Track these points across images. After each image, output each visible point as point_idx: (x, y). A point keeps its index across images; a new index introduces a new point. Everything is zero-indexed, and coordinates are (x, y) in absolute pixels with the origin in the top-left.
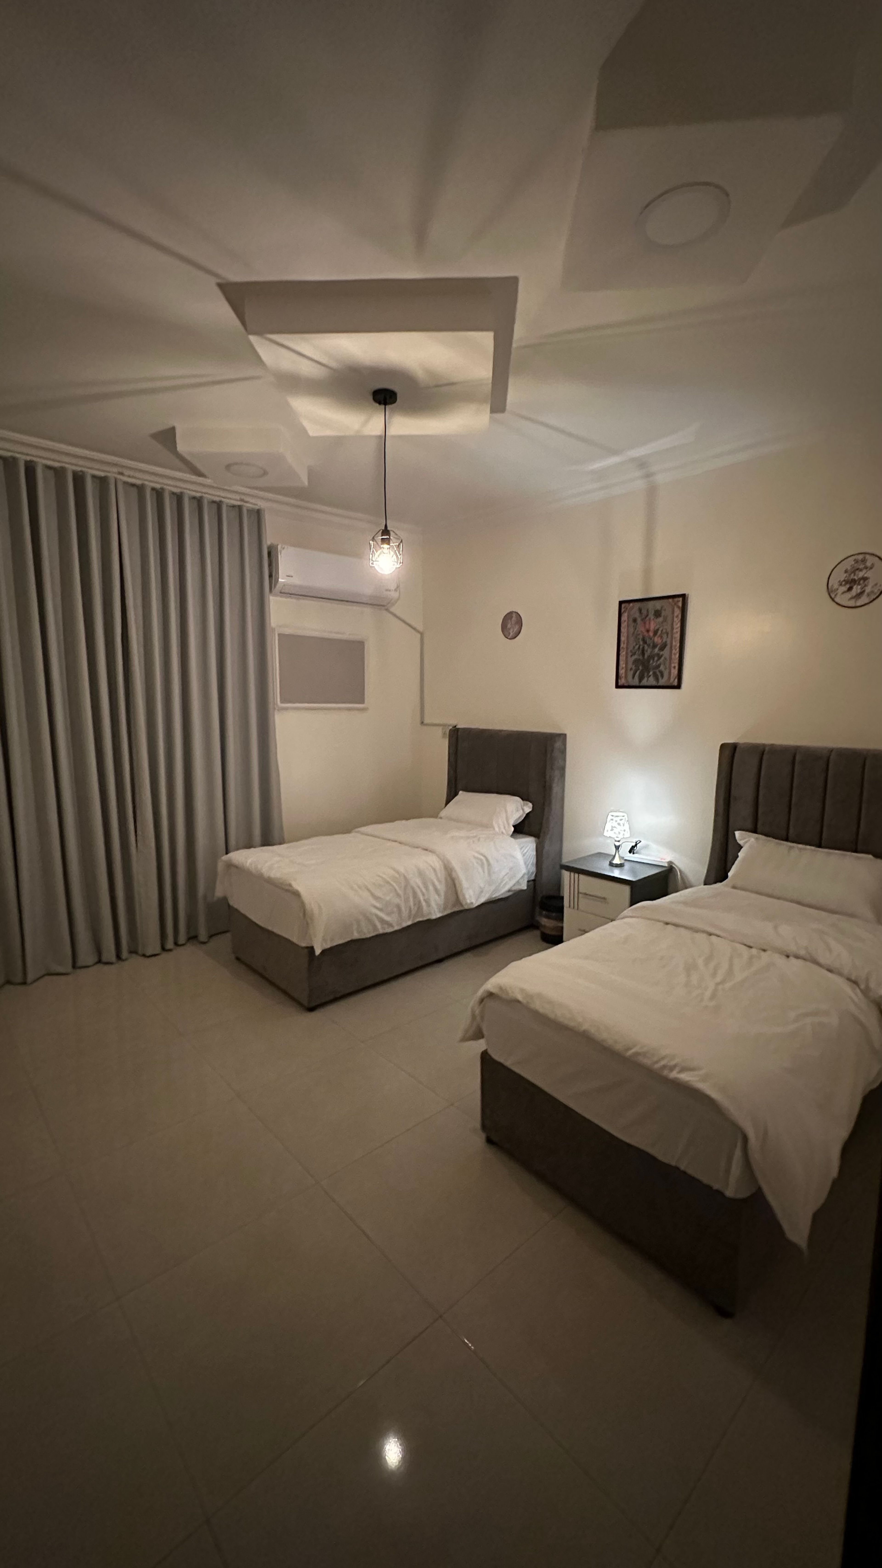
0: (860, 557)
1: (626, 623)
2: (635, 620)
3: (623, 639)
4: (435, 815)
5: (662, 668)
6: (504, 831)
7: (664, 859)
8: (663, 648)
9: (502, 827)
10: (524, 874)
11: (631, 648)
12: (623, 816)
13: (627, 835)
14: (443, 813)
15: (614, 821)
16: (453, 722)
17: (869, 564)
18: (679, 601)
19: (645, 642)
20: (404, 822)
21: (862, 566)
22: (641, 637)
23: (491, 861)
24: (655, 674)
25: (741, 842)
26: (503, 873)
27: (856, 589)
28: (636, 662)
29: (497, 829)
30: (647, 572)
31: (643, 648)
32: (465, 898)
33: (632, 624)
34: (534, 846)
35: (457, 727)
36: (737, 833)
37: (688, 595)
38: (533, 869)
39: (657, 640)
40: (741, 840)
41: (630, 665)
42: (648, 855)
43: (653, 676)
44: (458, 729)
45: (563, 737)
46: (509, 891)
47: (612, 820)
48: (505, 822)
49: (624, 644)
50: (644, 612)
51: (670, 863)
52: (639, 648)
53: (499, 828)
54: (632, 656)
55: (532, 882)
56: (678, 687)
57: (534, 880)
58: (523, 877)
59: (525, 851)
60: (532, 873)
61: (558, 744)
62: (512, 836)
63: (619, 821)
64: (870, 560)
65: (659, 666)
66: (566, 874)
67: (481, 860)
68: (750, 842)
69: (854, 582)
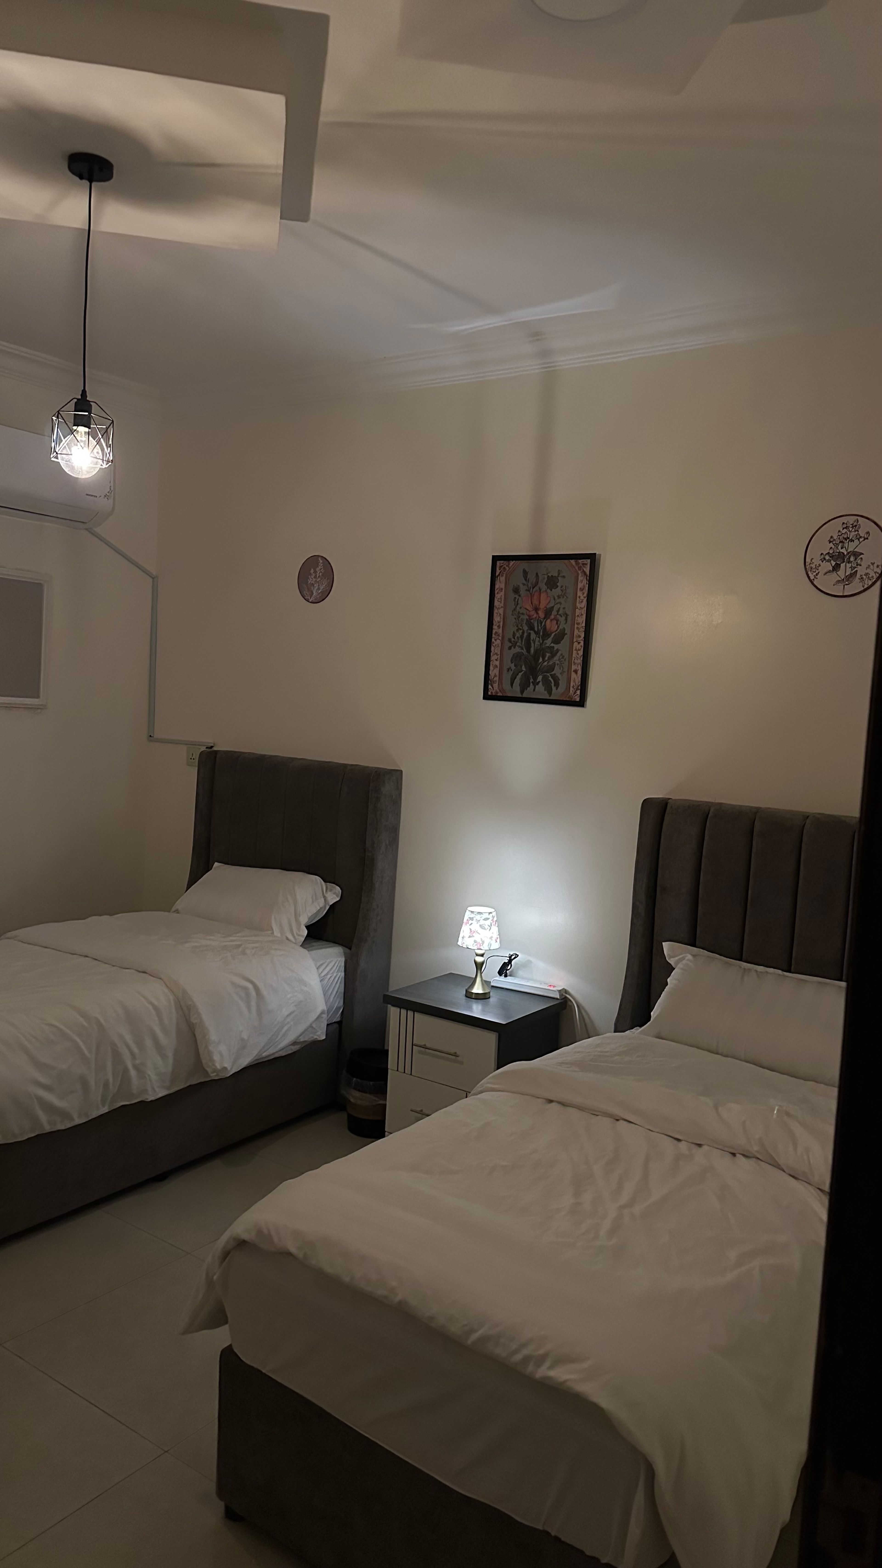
0: (851, 520)
1: (502, 593)
2: (516, 591)
3: (496, 618)
4: (167, 907)
5: (557, 671)
6: (290, 937)
7: (554, 986)
8: (558, 640)
9: (286, 928)
10: (323, 1013)
11: (509, 635)
12: (490, 913)
13: (496, 945)
14: (180, 905)
15: (474, 922)
16: (209, 741)
17: (862, 533)
18: (586, 564)
19: (531, 627)
20: (105, 918)
21: (852, 535)
22: (525, 617)
23: (265, 992)
24: (545, 680)
25: (672, 961)
26: (285, 1012)
27: (845, 569)
28: (516, 658)
29: (277, 933)
30: (539, 512)
31: (529, 634)
32: (212, 1060)
33: (512, 595)
34: (342, 960)
35: (215, 749)
36: (666, 945)
37: (600, 555)
38: (339, 1003)
39: (550, 625)
40: (671, 957)
41: (508, 663)
42: (528, 980)
43: (543, 685)
44: (216, 752)
45: (397, 775)
46: (294, 1043)
47: (472, 919)
48: (293, 919)
49: (499, 627)
50: (532, 578)
51: (564, 992)
52: (522, 637)
53: (282, 931)
54: (510, 648)
55: (336, 1026)
56: (581, 703)
57: (339, 1023)
58: (319, 1017)
59: (325, 972)
60: (338, 1008)
61: (387, 788)
62: (303, 945)
63: (482, 922)
64: (865, 526)
65: (552, 668)
66: (393, 1012)
67: (245, 989)
68: (684, 962)
69: (841, 556)
